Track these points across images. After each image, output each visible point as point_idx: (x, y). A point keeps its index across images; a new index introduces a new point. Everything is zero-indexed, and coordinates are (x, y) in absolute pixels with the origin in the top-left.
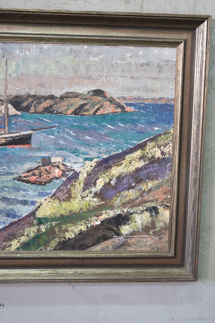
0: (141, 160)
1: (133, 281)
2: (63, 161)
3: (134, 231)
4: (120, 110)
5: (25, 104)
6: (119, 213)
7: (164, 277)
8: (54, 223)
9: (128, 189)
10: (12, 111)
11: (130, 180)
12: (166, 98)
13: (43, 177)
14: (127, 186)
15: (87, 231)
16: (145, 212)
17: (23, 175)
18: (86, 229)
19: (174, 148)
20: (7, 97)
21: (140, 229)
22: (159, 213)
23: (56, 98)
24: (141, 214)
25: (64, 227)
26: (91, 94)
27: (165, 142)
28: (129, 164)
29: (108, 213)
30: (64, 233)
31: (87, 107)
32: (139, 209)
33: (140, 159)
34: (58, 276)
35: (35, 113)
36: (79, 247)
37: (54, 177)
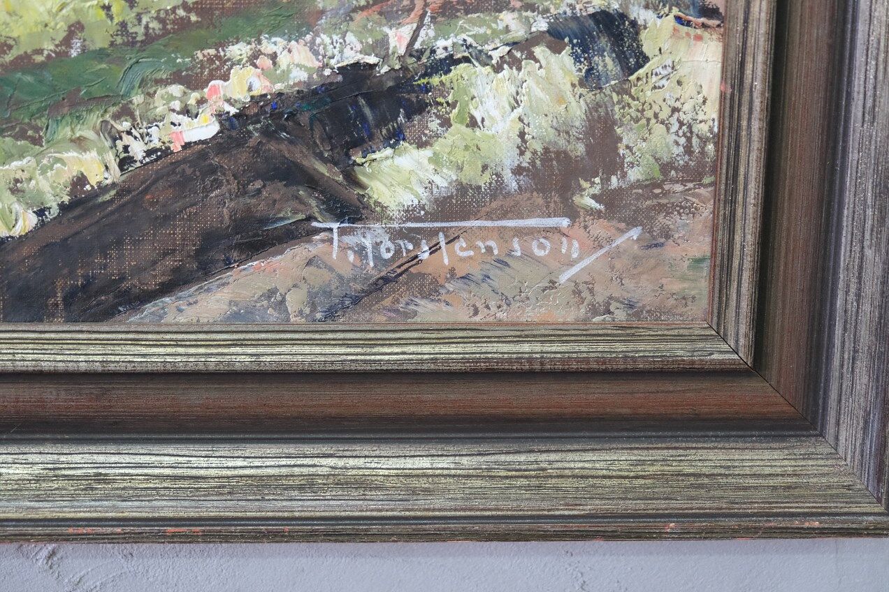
1: (453, 536)
3: (462, 188)
6: (351, 56)
7: (678, 504)
15: (123, 190)
16: (539, 51)
18: (115, 175)
21: (508, 176)
22: (646, 59)
24: (516, 64)
29: (274, 57)
32: (495, 33)
36: (69, 299)
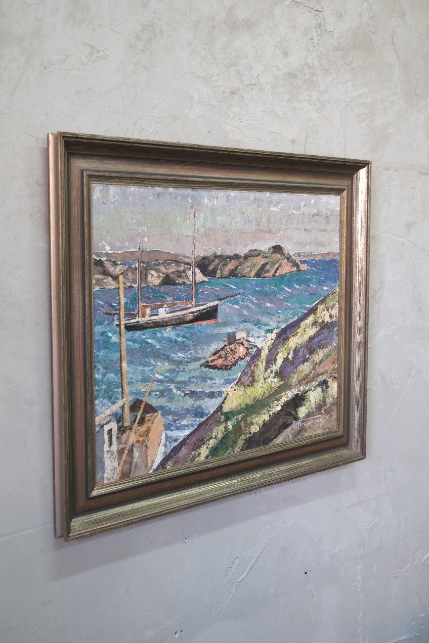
0: (314, 327)
2: (247, 336)
3: (309, 412)
4: (295, 269)
5: (211, 267)
6: (296, 392)
8: (240, 416)
9: (303, 362)
10: (200, 277)
11: (305, 352)
12: (332, 252)
13: (229, 359)
14: (302, 359)
15: (269, 421)
17: (210, 359)
18: (269, 418)
19: (340, 310)
20: (195, 259)
21: (314, 409)
22: (329, 387)
23: (240, 257)
24: (315, 390)
25: (249, 419)
26: (271, 251)
27: (332, 303)
28: (303, 333)
29: (287, 394)
30: (250, 427)
31: (268, 267)
32: (313, 385)
33: (313, 324)
34: (249, 482)
35: (221, 277)
36: (263, 442)
37: (239, 358)
